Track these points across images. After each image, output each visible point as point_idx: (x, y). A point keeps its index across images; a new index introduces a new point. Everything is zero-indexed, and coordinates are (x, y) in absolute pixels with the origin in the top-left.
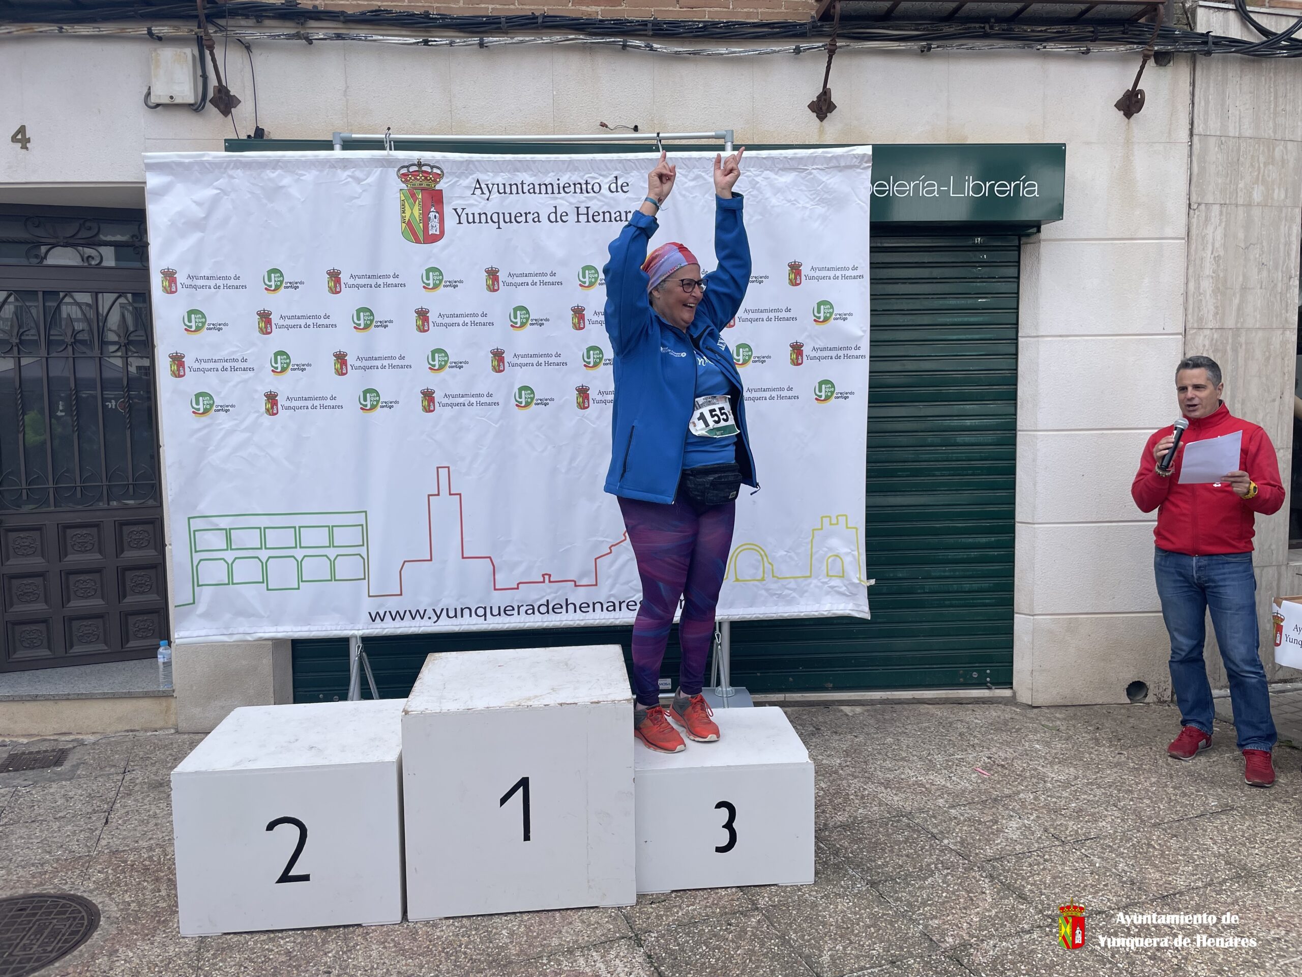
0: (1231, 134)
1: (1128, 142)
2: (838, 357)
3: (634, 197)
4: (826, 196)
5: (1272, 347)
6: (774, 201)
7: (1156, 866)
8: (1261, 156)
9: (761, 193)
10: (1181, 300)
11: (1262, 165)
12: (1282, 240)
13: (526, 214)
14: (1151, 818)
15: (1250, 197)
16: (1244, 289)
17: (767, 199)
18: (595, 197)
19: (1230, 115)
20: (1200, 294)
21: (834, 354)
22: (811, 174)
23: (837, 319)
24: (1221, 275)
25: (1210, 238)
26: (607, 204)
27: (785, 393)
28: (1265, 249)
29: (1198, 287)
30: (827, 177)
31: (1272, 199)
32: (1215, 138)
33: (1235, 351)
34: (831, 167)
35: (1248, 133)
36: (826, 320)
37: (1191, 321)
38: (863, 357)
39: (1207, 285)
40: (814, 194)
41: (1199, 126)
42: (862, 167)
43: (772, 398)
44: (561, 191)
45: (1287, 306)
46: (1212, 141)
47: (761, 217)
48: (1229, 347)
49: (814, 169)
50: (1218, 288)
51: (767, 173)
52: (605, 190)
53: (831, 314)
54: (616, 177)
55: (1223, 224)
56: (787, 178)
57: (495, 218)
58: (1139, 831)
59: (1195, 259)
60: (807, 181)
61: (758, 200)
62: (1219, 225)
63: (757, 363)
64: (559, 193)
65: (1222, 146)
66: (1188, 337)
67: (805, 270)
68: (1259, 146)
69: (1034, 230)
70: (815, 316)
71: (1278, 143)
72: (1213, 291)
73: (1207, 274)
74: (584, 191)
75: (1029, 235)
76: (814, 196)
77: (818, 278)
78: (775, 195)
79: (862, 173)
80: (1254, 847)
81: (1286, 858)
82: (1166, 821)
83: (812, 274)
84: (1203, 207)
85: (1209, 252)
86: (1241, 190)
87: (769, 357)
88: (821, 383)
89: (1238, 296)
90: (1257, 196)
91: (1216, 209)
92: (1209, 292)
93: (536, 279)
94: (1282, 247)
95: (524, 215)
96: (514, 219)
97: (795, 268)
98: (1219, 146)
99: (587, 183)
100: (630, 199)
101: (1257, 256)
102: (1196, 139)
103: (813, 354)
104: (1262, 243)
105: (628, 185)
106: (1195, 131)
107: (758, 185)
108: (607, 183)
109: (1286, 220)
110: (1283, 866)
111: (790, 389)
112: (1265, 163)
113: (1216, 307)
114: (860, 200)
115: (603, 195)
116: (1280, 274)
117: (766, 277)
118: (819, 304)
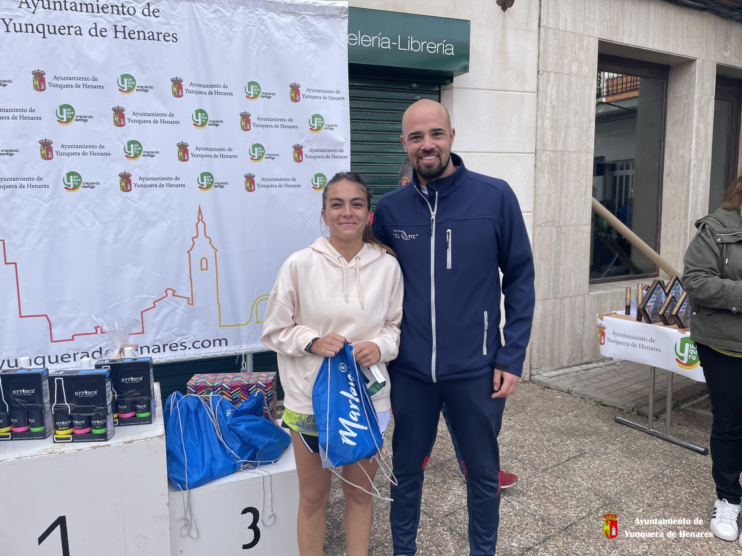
0: (561, 29)
1: (504, 27)
2: (328, 157)
3: (164, 21)
4: (316, 36)
5: (581, 163)
6: (277, 36)
7: (553, 503)
8: (576, 44)
9: (267, 28)
10: (534, 131)
11: (577, 50)
12: (587, 98)
13: (68, 27)
14: (540, 465)
15: (571, 69)
16: (567, 127)
17: (272, 33)
18: (131, 19)
19: (560, 17)
20: (544, 128)
21: (325, 154)
22: (304, 18)
23: (327, 128)
24: (555, 117)
25: (549, 93)
26: (141, 25)
27: (290, 183)
28: (578, 103)
29: (543, 124)
30: (316, 22)
31: (582, 72)
32: (552, 30)
33: (562, 165)
34: (319, 15)
35: (570, 29)
36: (319, 129)
37: (539, 145)
38: (346, 157)
39: (547, 123)
40: (307, 34)
41: (543, 21)
42: (341, 17)
43: (280, 186)
44: (101, 11)
45: (589, 138)
46: (551, 31)
47: (268, 48)
48: (559, 163)
49: (306, 14)
50: (553, 126)
51: (271, 14)
52: (139, 13)
53: (322, 124)
54: (148, 4)
55: (556, 85)
56: (287, 20)
57: (40, 28)
58: (536, 477)
59: (541, 106)
60: (301, 23)
61: (265, 34)
62: (554, 86)
63: (269, 159)
64: (98, 12)
65: (556, 36)
66: (538, 155)
67: (302, 90)
68: (575, 38)
69: (449, 81)
70: (310, 125)
71: (585, 37)
72: (550, 127)
73: (548, 116)
74: (121, 13)
75: (445, 84)
76: (307, 35)
77: (312, 97)
78: (278, 31)
79: (341, 21)
80: (606, 480)
81: (628, 486)
82: (550, 466)
83: (307, 93)
84: (545, 73)
85: (549, 103)
86: (566, 65)
87: (277, 155)
88: (316, 176)
89: (564, 131)
90: (574, 69)
91: (552, 74)
92: (549, 127)
93: (80, 83)
94: (586, 102)
95: (67, 28)
96: (58, 31)
97: (295, 89)
98: (554, 35)
99: (123, 6)
100: (161, 23)
101: (574, 107)
102: (542, 29)
103: (310, 154)
104: (576, 99)
105: (159, 11)
106: (542, 24)
107: (265, 23)
108: (141, 8)
109: (589, 86)
110: (629, 492)
111: (293, 180)
112: (578, 49)
113: (553, 137)
114: (340, 41)
115: (137, 17)
116: (585, 119)
117: (274, 94)
118: (314, 117)
